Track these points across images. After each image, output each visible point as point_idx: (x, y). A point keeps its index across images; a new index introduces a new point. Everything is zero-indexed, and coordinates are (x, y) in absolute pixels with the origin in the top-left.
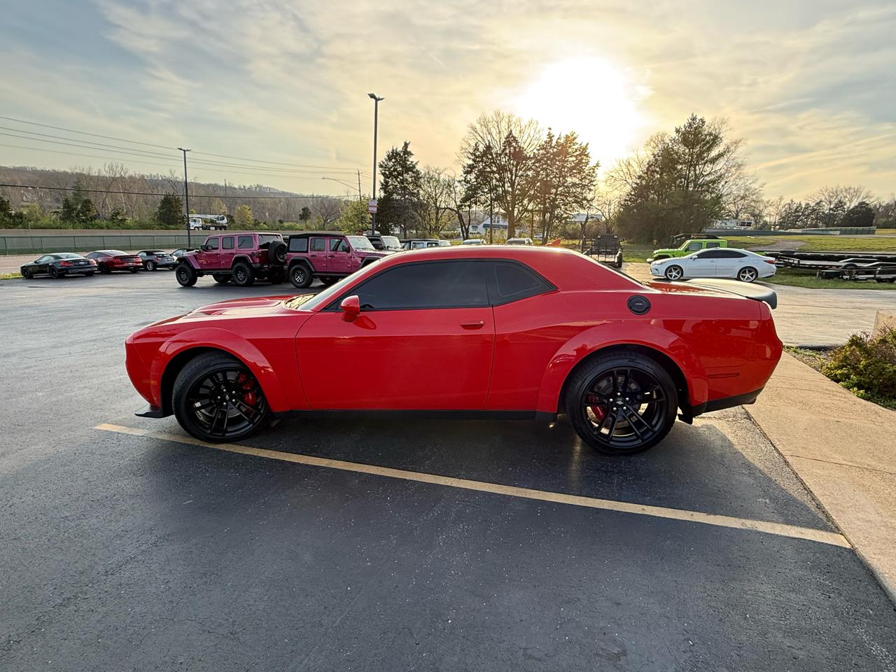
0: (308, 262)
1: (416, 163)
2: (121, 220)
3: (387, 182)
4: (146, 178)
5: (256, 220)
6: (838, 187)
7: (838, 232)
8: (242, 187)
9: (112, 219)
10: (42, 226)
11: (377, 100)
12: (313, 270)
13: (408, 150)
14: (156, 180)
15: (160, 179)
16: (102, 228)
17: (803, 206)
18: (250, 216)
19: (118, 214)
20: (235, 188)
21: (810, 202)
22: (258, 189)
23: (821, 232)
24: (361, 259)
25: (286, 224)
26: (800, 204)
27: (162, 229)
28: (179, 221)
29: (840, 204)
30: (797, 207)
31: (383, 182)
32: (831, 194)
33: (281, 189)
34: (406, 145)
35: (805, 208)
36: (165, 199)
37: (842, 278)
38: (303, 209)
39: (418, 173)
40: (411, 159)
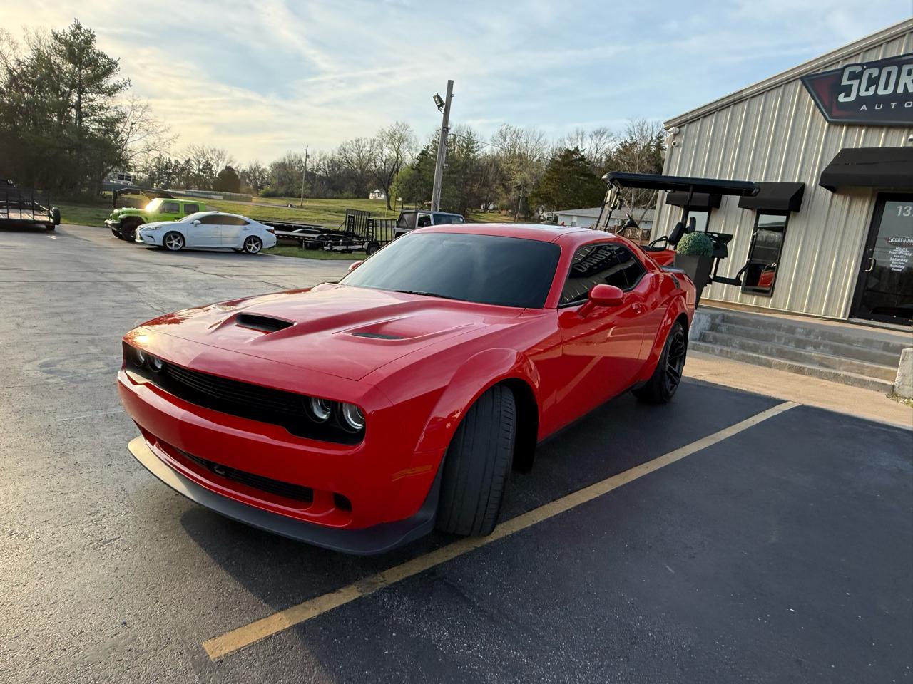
6: (203, 146)
7: (221, 197)
17: (173, 163)
21: (179, 160)
23: (206, 196)
26: (169, 160)
29: (208, 166)
30: (167, 163)
32: (198, 154)
35: (175, 166)
37: (323, 249)
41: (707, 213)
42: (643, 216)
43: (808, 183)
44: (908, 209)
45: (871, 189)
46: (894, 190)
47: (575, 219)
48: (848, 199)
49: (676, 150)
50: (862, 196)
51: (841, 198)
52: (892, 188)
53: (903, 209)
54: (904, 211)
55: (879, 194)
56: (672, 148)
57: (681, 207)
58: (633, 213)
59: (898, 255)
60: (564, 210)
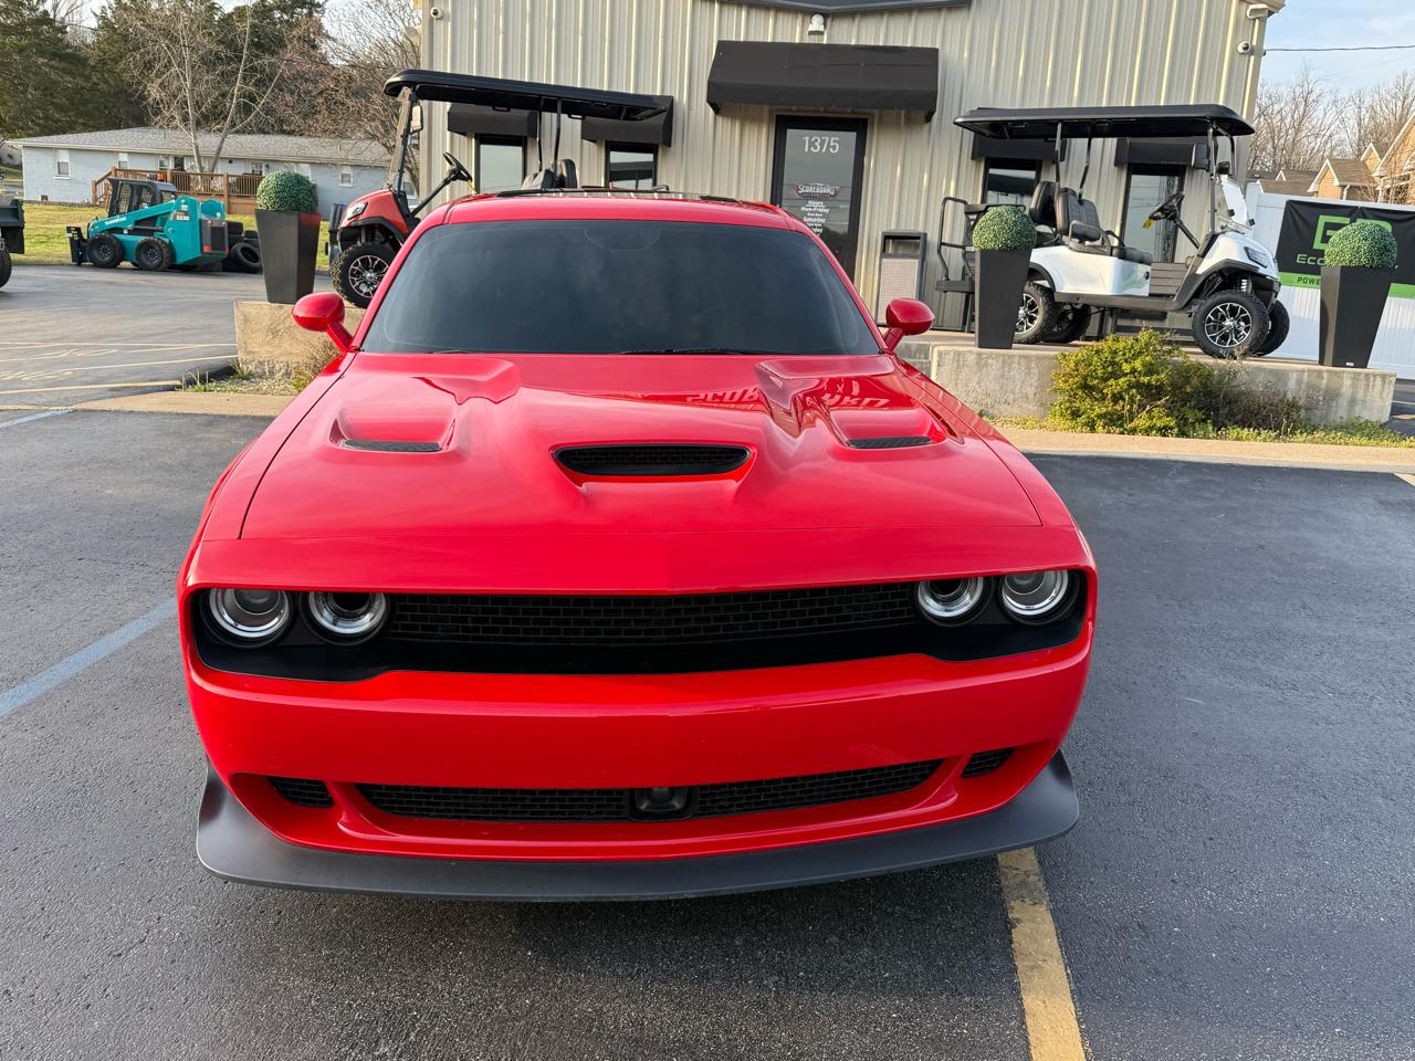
41: (520, 149)
42: (220, 149)
43: (676, 98)
44: (816, 140)
45: (766, 109)
46: (798, 111)
47: (64, 157)
48: (738, 124)
49: (439, 26)
50: (756, 120)
51: (728, 122)
52: (794, 108)
53: (810, 140)
54: (812, 144)
55: (778, 117)
56: (431, 20)
57: (470, 137)
58: (199, 141)
59: (812, 212)
60: (30, 136)
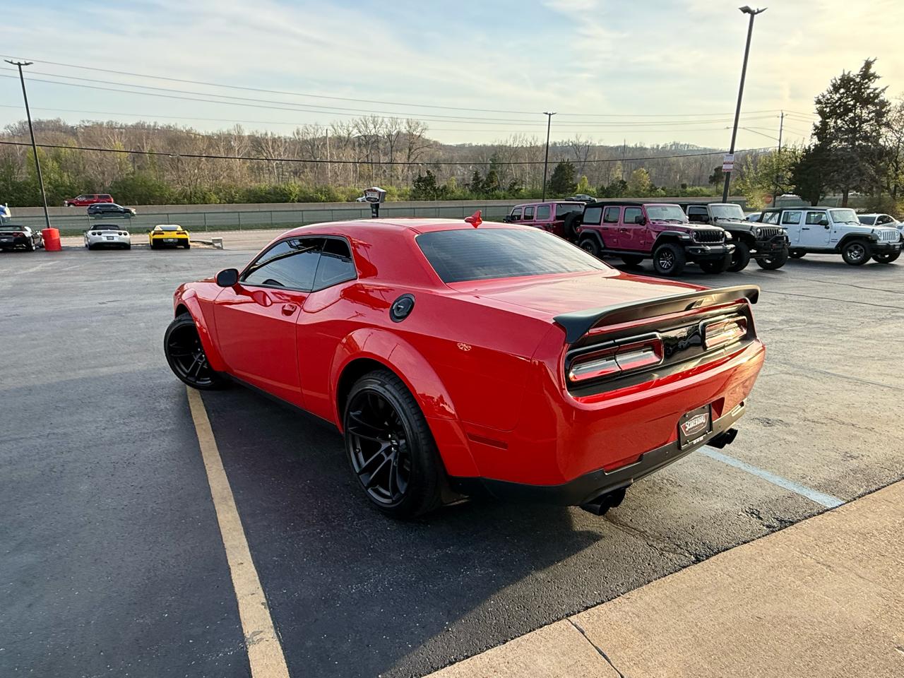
0: (598, 236)
1: (883, 90)
2: (517, 190)
3: (824, 124)
4: (558, 145)
5: (653, 185)
8: (655, 147)
9: (510, 189)
10: (456, 198)
11: (753, 13)
12: (603, 246)
13: (872, 71)
14: (566, 146)
15: (571, 144)
16: (499, 198)
18: (646, 180)
19: (515, 184)
20: (646, 149)
22: (674, 147)
24: (656, 234)
25: (689, 189)
27: (551, 198)
28: (570, 189)
31: (818, 124)
33: (702, 146)
34: (868, 65)
36: (559, 166)
38: (715, 170)
39: (883, 104)
40: (873, 86)
